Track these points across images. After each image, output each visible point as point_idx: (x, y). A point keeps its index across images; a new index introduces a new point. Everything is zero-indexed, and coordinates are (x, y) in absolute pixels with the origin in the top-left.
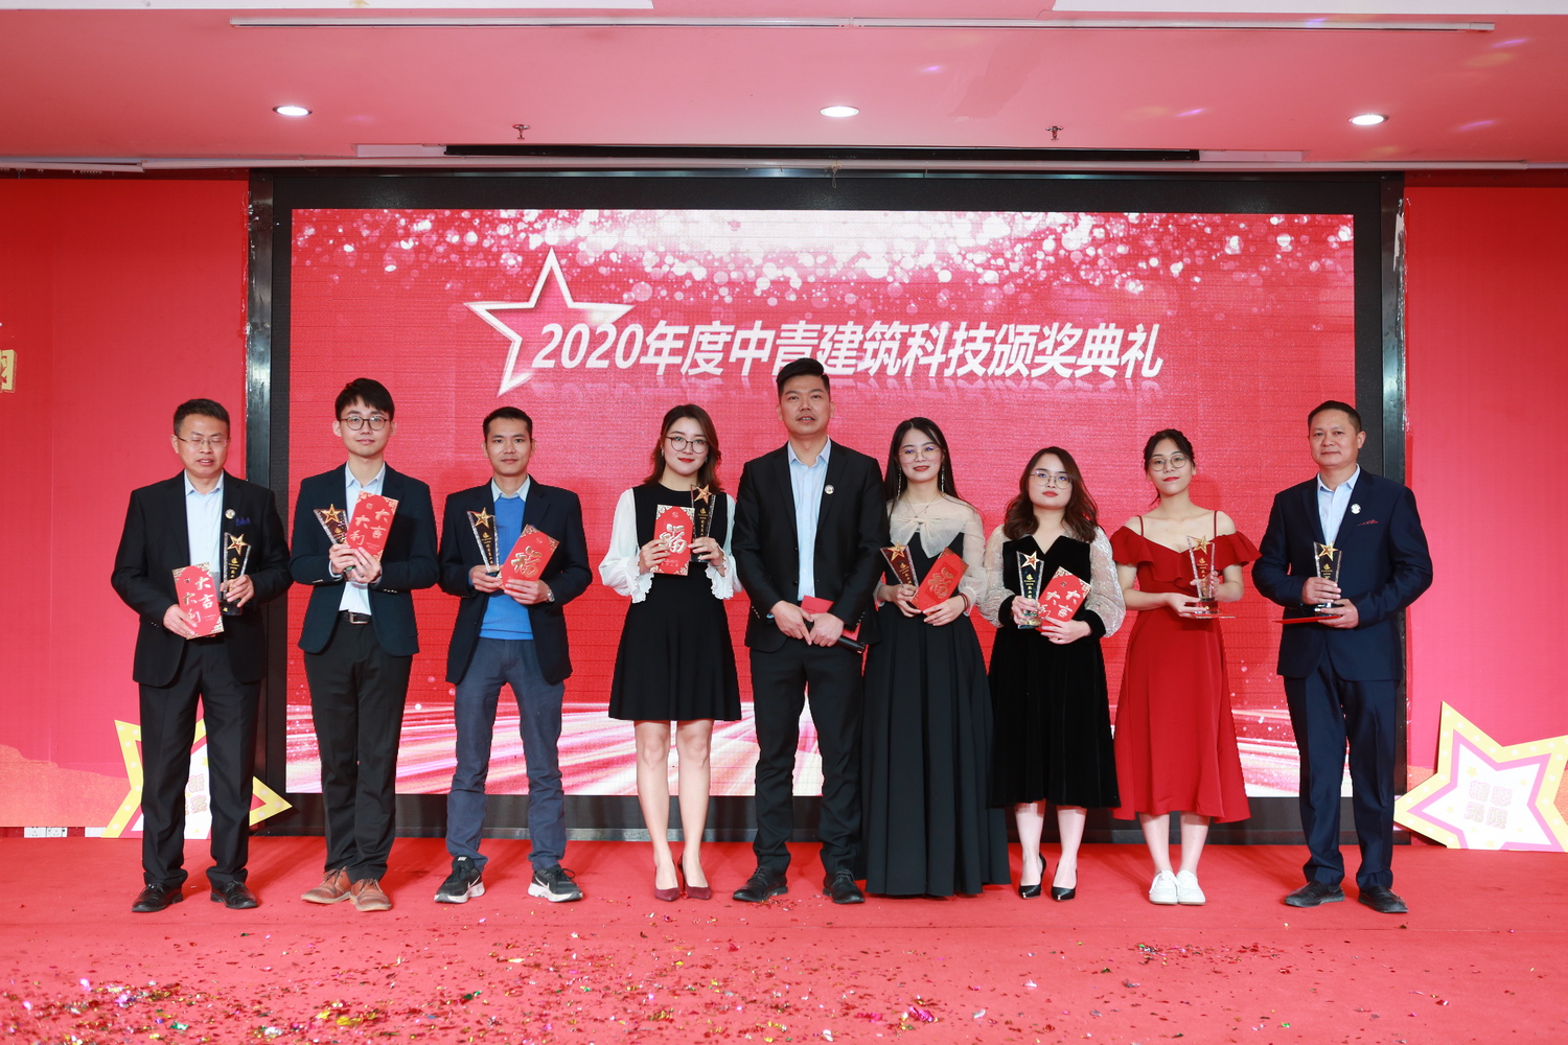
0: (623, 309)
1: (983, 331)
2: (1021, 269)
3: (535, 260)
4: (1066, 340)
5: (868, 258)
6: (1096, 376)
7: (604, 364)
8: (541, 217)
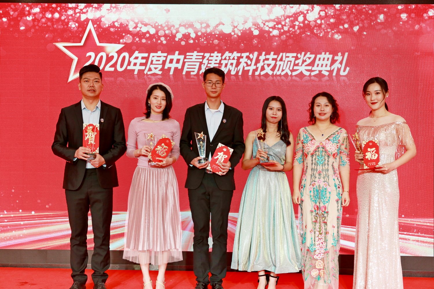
0: (121, 46)
1: (272, 56)
2: (289, 29)
3: (83, 25)
4: (307, 59)
5: (224, 24)
6: (320, 75)
7: (112, 69)
8: (86, 7)
